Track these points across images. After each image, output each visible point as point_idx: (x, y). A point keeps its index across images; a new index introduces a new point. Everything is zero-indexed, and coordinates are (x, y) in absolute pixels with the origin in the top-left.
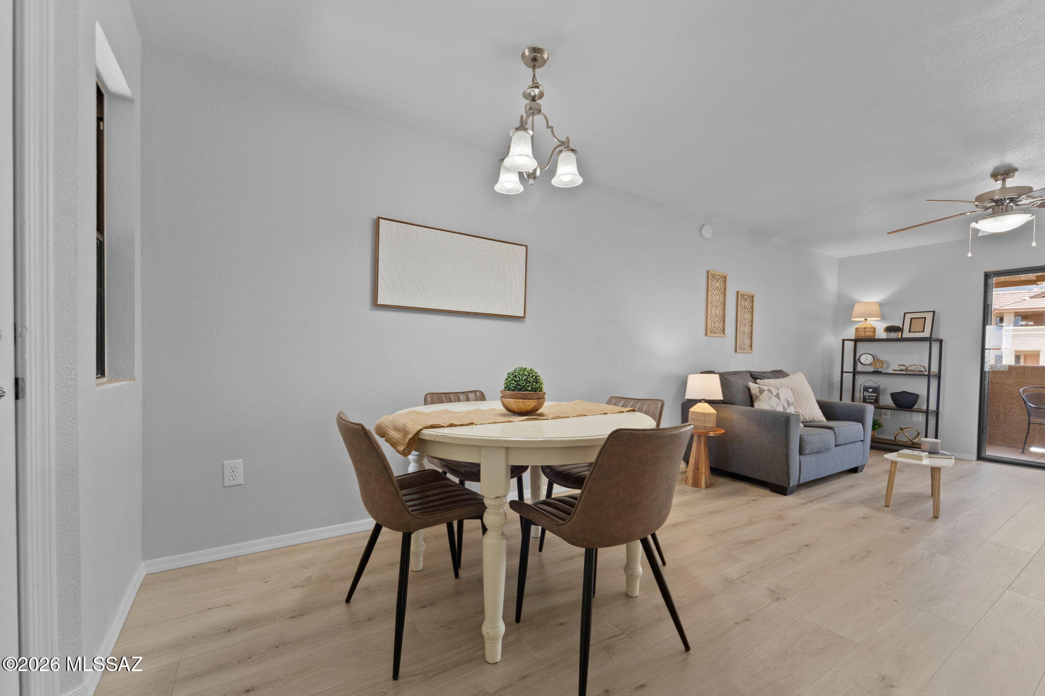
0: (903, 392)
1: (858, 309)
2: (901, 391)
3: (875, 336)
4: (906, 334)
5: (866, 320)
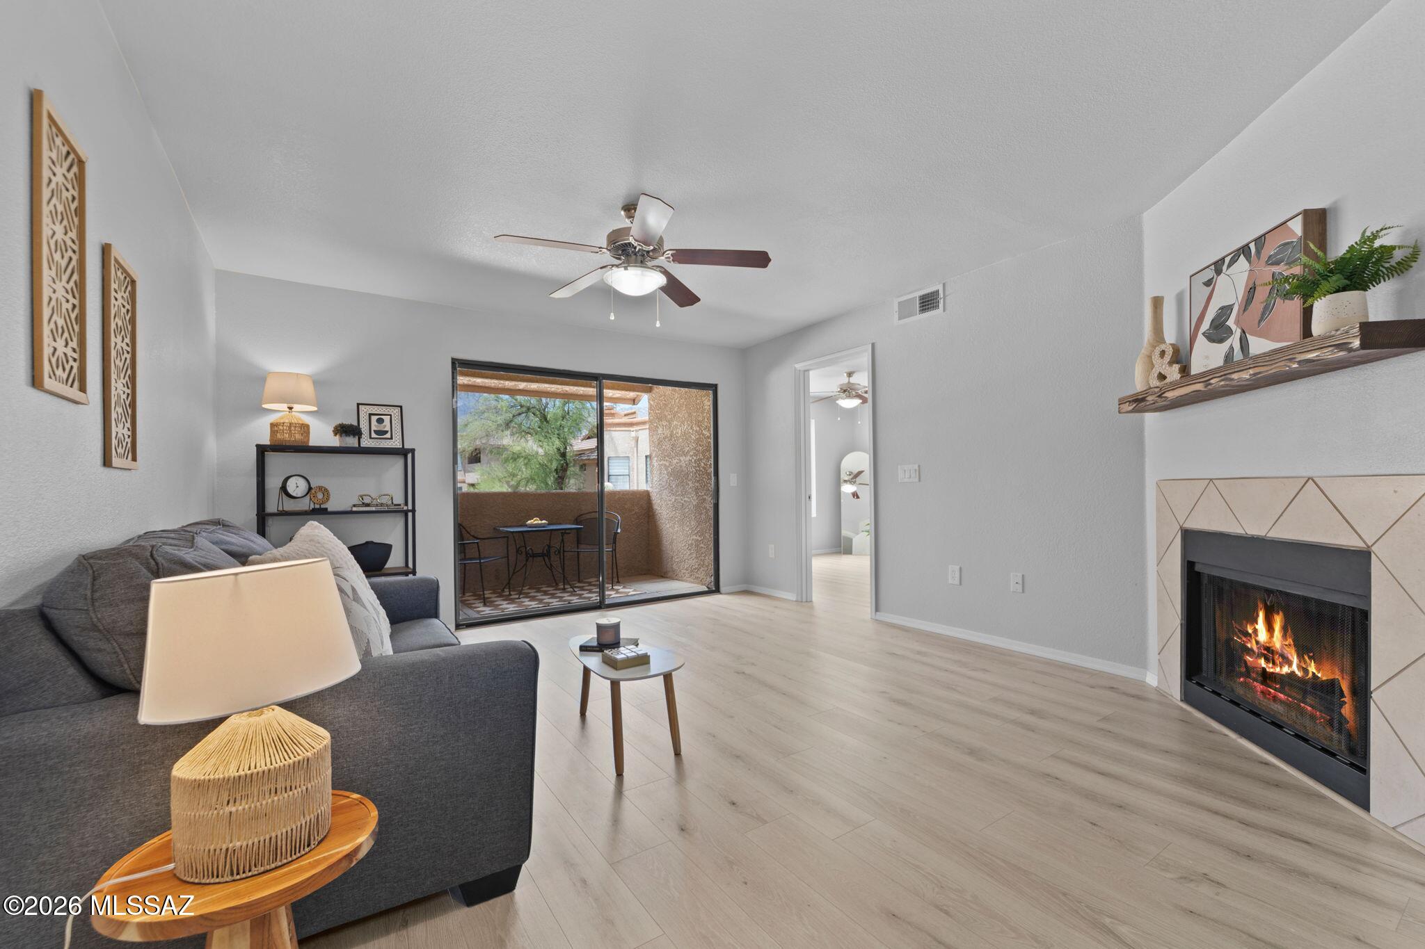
0: (367, 543)
1: (272, 386)
2: (364, 542)
3: (308, 440)
4: (366, 442)
5: (291, 408)
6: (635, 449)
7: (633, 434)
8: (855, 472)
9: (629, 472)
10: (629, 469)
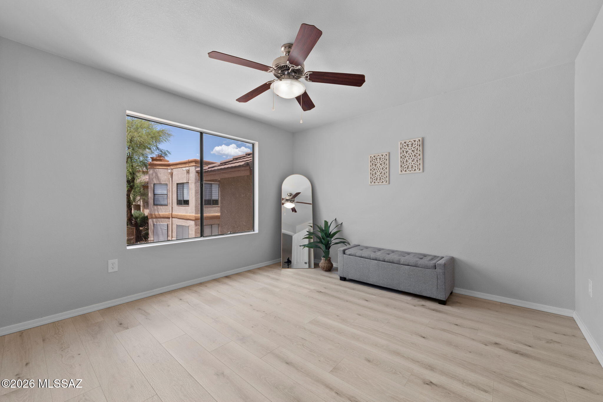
6: (171, 179)
7: (169, 171)
8: (294, 193)
9: (167, 193)
10: (167, 191)
